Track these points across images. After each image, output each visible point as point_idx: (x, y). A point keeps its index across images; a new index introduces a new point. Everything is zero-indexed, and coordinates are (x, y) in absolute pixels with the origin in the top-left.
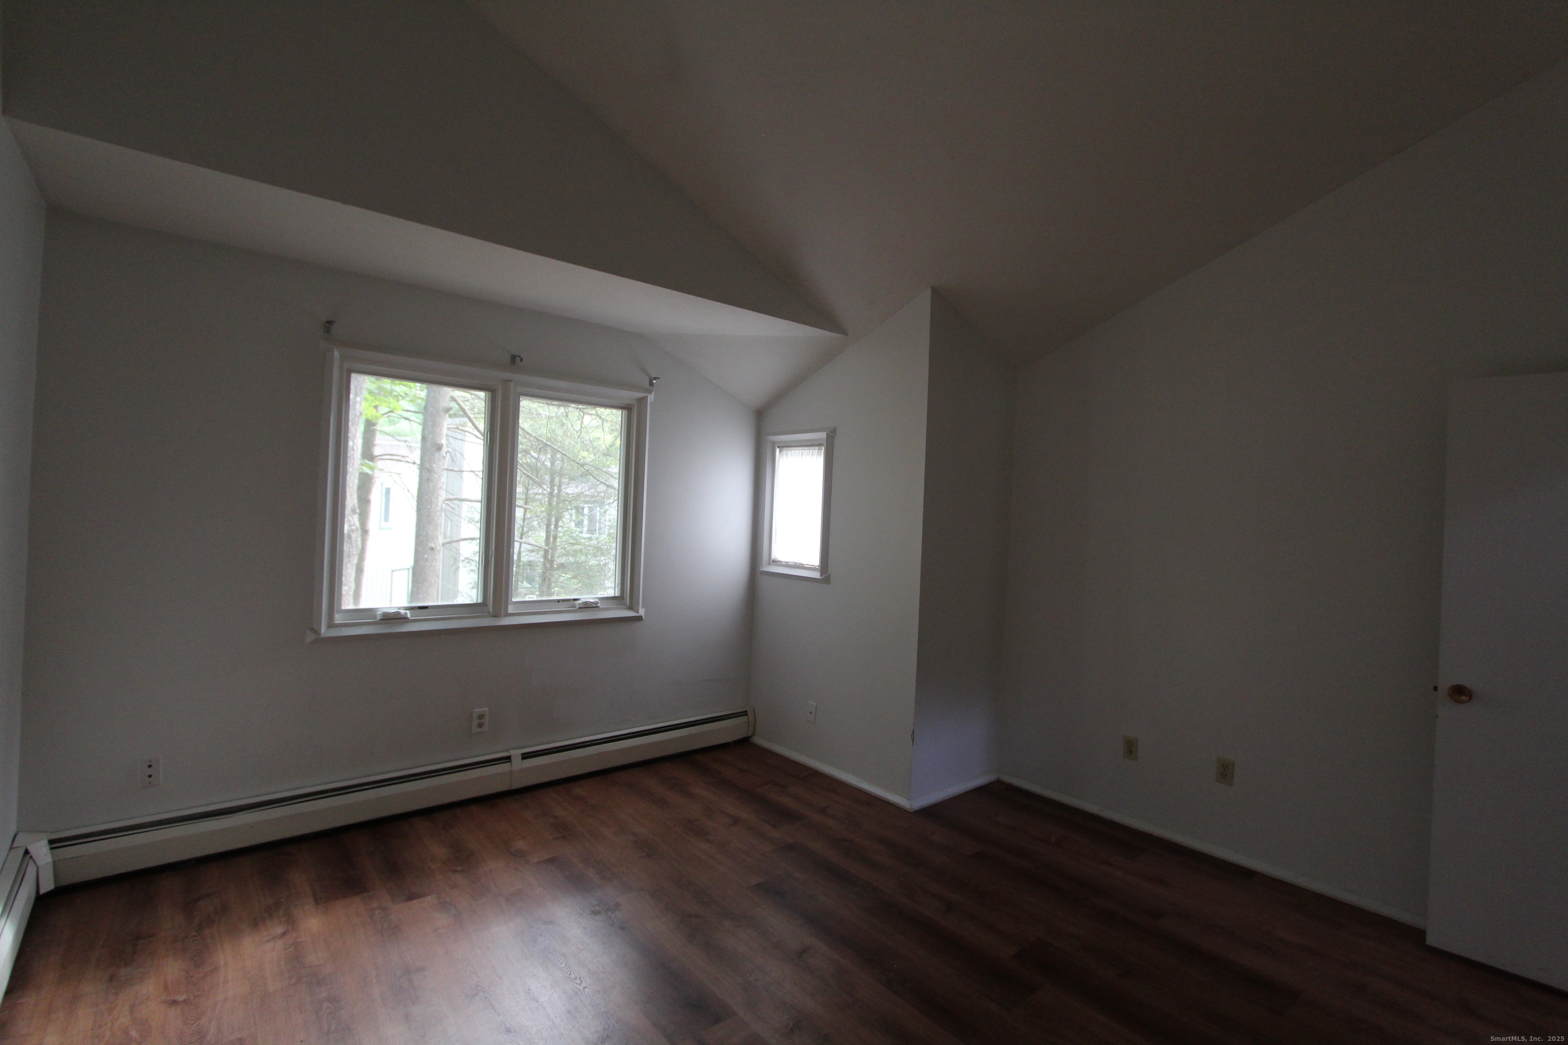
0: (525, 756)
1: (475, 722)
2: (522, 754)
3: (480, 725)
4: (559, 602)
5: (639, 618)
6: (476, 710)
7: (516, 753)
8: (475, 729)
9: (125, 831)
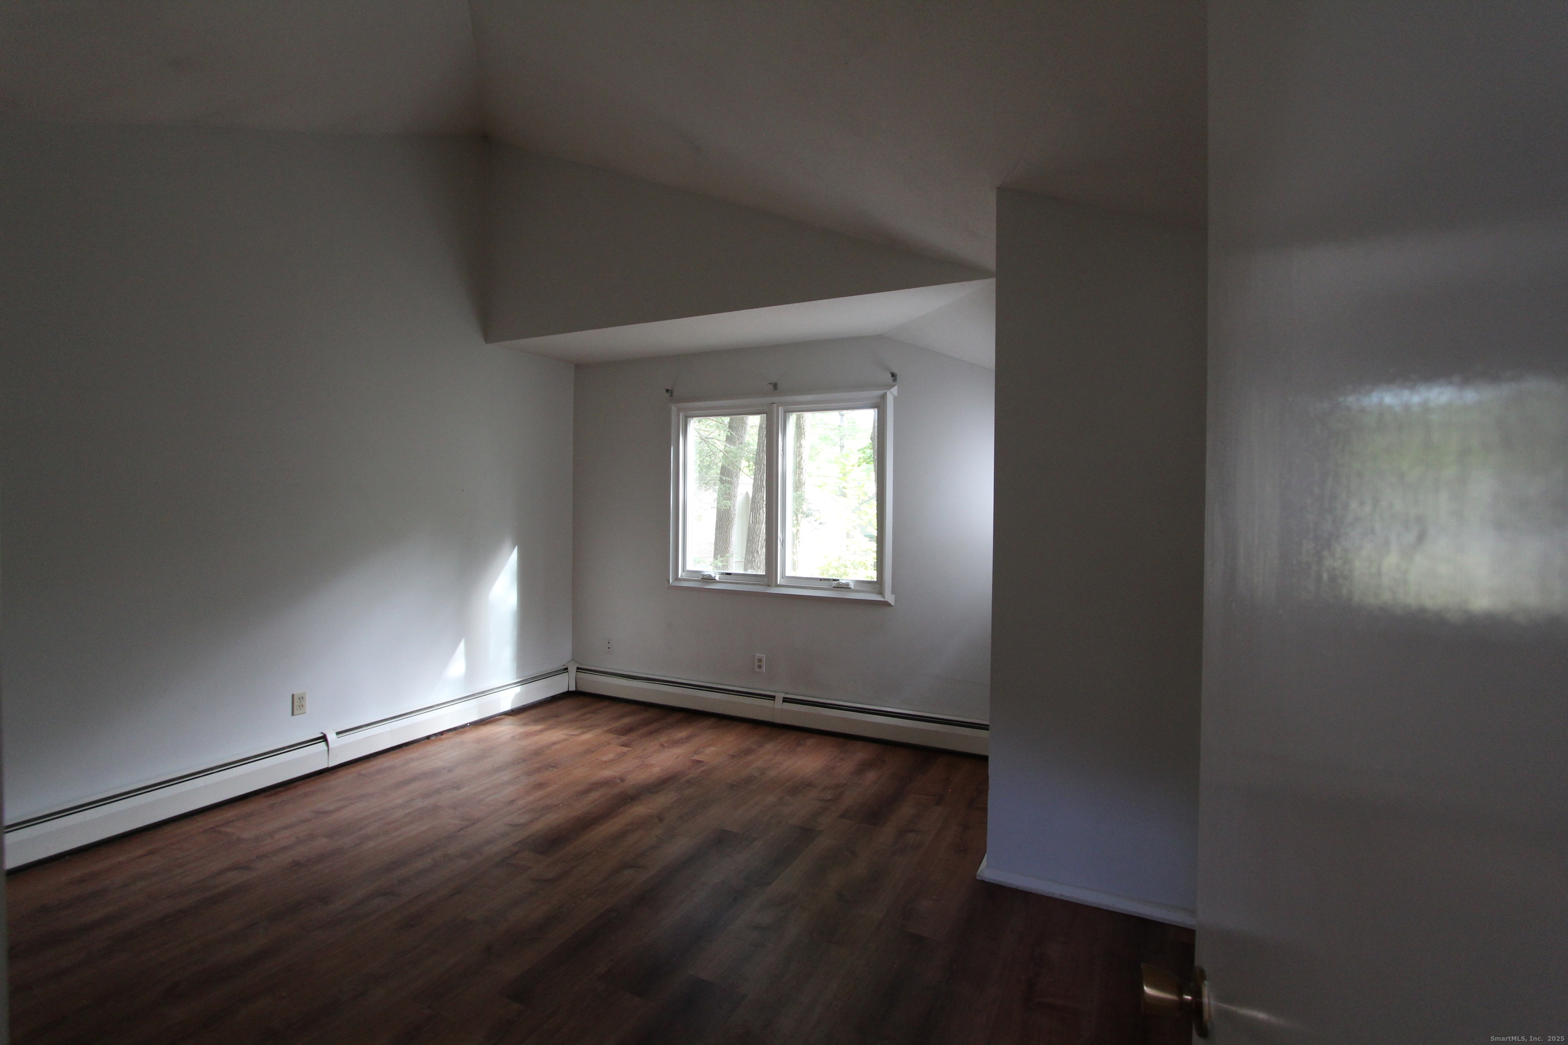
0: (785, 700)
1: (757, 663)
2: (784, 698)
3: (760, 667)
4: (821, 580)
5: (886, 604)
6: (757, 655)
7: (780, 696)
8: (757, 669)
9: (599, 673)
